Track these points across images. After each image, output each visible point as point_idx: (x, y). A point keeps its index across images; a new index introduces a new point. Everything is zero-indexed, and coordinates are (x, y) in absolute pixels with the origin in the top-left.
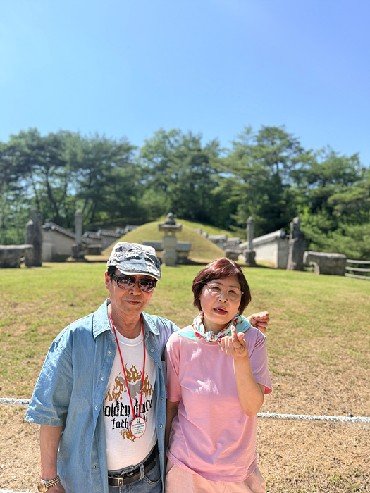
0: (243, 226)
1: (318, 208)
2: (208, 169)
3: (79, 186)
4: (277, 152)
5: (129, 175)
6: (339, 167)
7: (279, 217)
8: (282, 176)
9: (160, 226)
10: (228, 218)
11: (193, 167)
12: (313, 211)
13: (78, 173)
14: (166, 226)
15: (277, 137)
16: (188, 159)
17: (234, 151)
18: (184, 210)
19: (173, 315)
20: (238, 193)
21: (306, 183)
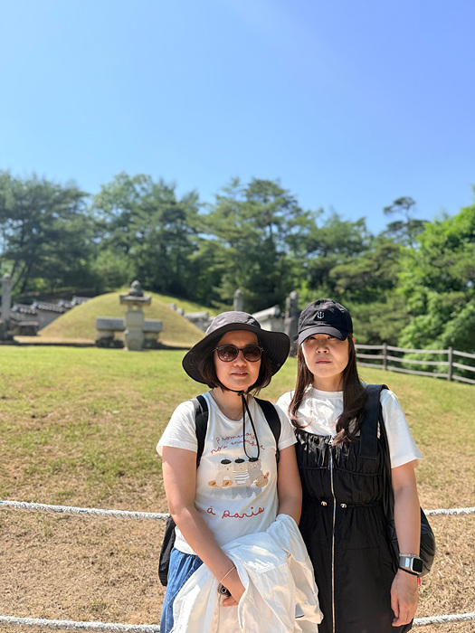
0: (229, 302)
1: (318, 283)
2: (184, 228)
3: (7, 242)
4: (271, 212)
5: (78, 229)
6: (343, 233)
7: (273, 291)
8: (276, 241)
9: (121, 297)
10: (210, 291)
11: (165, 225)
12: (312, 286)
13: (7, 224)
14: (130, 298)
15: (270, 192)
16: (159, 213)
17: (218, 207)
18: (153, 279)
19: (143, 409)
20: (222, 260)
21: (305, 252)
